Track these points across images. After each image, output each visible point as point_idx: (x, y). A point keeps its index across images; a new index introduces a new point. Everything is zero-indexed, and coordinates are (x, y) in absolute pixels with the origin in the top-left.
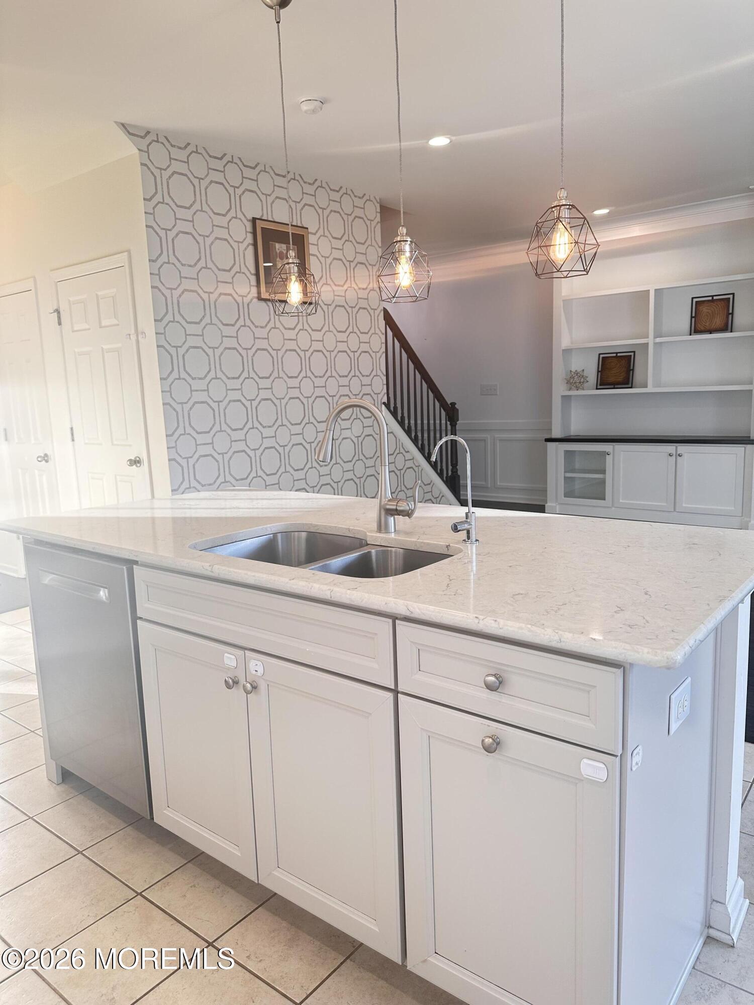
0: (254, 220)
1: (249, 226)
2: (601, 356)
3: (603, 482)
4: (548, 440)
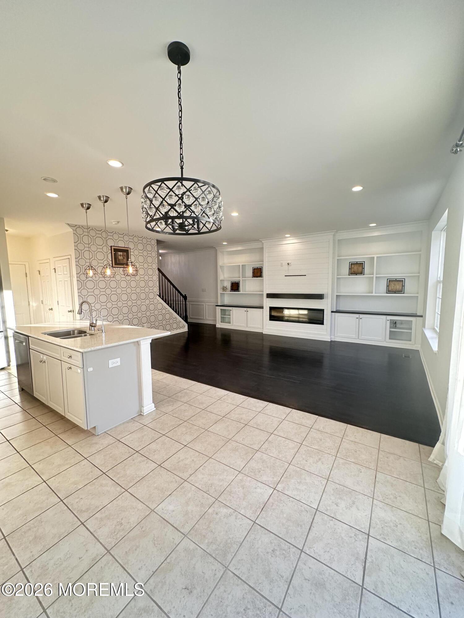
0: (111, 246)
1: (110, 248)
2: (231, 282)
3: (230, 318)
4: (216, 306)
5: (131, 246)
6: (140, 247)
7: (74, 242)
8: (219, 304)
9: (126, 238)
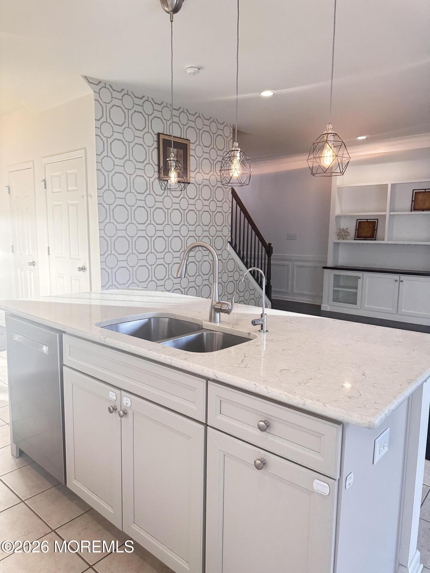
0: (159, 134)
1: (156, 137)
2: (358, 221)
3: (356, 294)
4: (324, 268)
5: (191, 136)
6: (206, 139)
7: (96, 120)
8: (329, 265)
9: (184, 118)
